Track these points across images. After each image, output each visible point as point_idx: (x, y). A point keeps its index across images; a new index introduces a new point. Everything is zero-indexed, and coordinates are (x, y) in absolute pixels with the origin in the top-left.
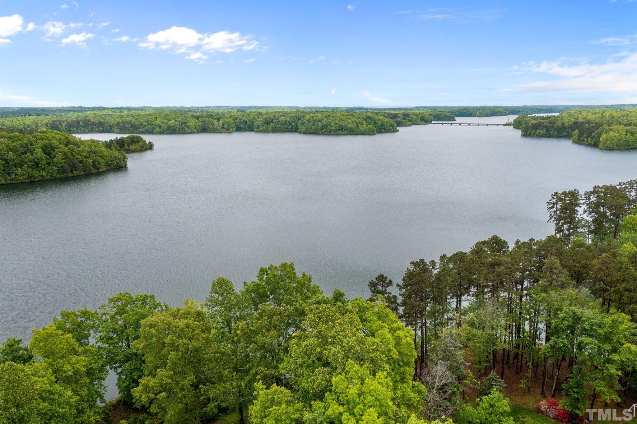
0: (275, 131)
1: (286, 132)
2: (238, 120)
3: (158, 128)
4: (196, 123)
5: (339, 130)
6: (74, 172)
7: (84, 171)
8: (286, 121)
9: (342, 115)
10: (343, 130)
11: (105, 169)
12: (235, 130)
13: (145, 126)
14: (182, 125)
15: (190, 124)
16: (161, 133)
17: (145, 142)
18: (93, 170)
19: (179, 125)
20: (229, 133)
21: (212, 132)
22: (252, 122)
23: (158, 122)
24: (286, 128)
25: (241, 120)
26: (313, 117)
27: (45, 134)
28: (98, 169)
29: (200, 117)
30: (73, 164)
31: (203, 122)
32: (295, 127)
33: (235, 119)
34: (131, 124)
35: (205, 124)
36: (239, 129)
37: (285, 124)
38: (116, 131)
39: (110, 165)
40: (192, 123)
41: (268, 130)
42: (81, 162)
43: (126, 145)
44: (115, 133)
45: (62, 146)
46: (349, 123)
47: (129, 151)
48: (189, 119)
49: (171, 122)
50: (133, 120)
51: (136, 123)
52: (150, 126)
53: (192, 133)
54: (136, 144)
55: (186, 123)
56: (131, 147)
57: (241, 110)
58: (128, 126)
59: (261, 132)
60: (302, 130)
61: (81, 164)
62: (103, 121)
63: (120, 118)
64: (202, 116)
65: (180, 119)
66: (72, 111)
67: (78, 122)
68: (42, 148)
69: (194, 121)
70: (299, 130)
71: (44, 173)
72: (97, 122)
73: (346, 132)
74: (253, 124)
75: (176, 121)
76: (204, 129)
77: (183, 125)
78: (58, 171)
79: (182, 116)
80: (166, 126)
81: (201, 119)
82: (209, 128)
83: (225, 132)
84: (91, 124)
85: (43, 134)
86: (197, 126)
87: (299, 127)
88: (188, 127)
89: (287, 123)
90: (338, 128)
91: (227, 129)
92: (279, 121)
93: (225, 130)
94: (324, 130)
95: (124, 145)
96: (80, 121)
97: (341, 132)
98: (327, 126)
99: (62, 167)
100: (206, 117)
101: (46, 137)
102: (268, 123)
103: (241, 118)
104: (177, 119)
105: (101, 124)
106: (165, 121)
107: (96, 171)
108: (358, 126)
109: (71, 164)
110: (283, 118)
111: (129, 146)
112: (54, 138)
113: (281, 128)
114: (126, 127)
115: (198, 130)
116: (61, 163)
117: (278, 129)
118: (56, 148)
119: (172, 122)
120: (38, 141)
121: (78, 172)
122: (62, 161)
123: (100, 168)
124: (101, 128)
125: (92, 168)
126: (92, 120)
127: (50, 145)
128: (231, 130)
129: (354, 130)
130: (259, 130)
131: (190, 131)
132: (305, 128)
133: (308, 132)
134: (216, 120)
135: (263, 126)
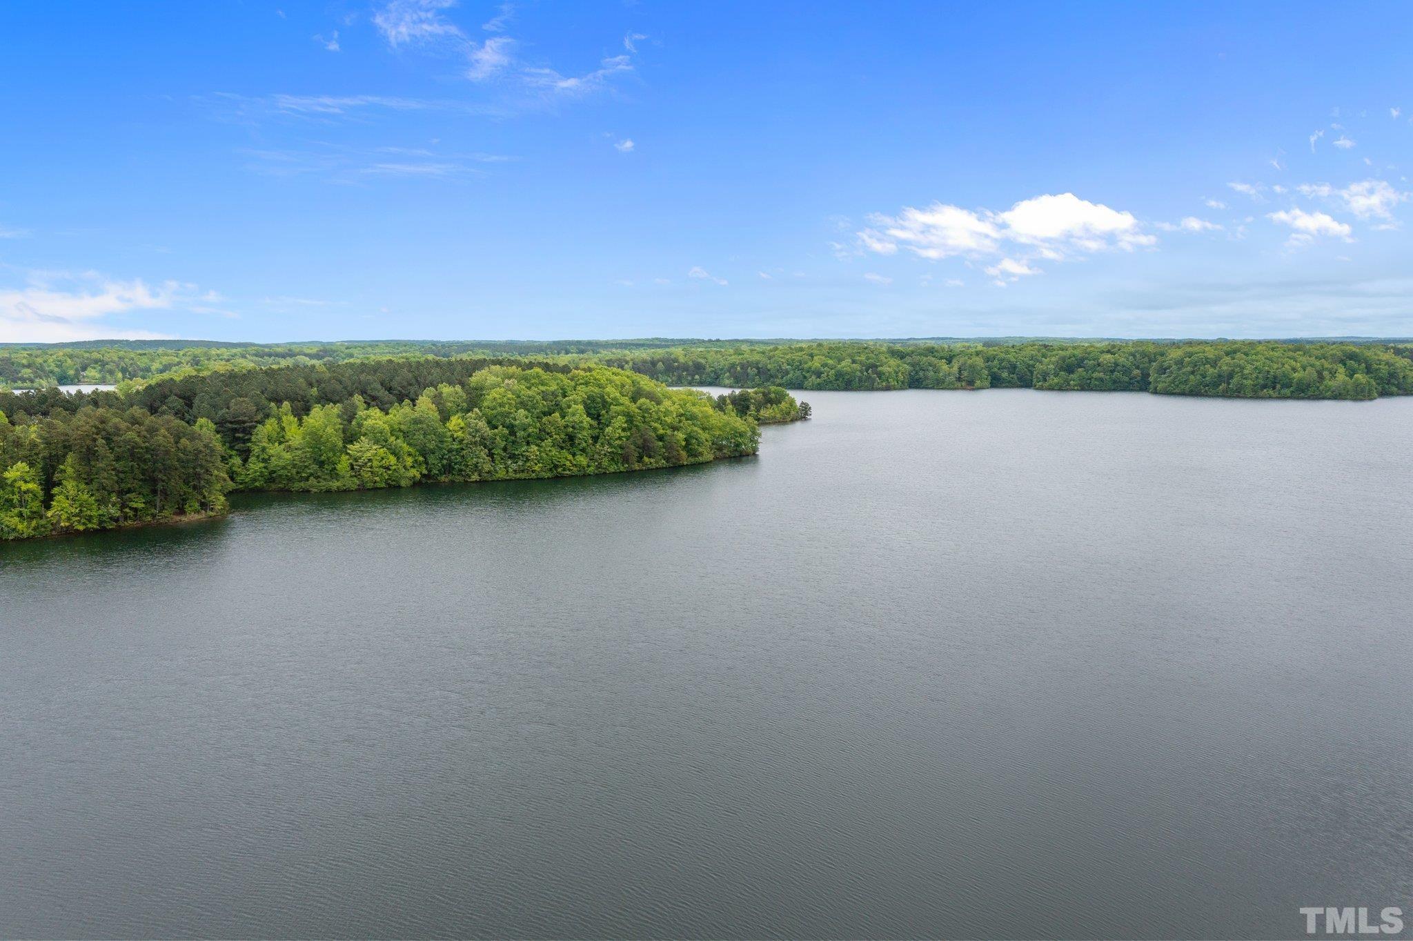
0: (1086, 386)
1: (1115, 390)
2: (996, 362)
3: (814, 377)
4: (898, 366)
5: (1264, 387)
6: (646, 459)
7: (667, 459)
8: (1116, 364)
9: (1273, 349)
10: (1278, 386)
11: (710, 457)
12: (987, 383)
13: (787, 373)
14: (867, 371)
15: (885, 369)
16: (819, 388)
17: (792, 405)
18: (685, 459)
19: (861, 371)
20: (973, 390)
21: (932, 388)
22: (1030, 368)
23: (816, 363)
24: (1115, 382)
25: (1002, 360)
26: (1190, 355)
28: (696, 456)
29: (908, 354)
30: (645, 440)
31: (913, 365)
32: (1139, 378)
33: (988, 360)
34: (758, 368)
35: (918, 368)
36: (996, 382)
37: (1112, 372)
38: (727, 382)
39: (720, 449)
40: (890, 366)
41: (1069, 384)
42: (661, 438)
43: (753, 406)
44: (725, 386)
46: (1294, 370)
48: (882, 357)
49: (843, 364)
50: (764, 360)
51: (769, 366)
52: (798, 373)
53: (888, 389)
54: (774, 406)
55: (876, 367)
56: (762, 412)
58: (752, 371)
59: (1051, 389)
60: (1160, 386)
61: (661, 443)
62: (703, 361)
63: (736, 356)
64: (913, 352)
65: (863, 358)
67: (654, 363)
68: (584, 403)
69: (893, 362)
70: (1151, 386)
71: (582, 460)
72: (691, 363)
73: (1287, 391)
74: (1032, 372)
75: (854, 362)
76: (916, 382)
77: (870, 371)
78: (613, 458)
79: (867, 351)
80: (833, 371)
81: (908, 359)
82: (926, 378)
83: (963, 388)
84: (678, 368)
86: (900, 374)
87: (1151, 379)
88: (880, 375)
89: (1119, 368)
90: (1261, 381)
91: (967, 381)
92: (1099, 365)
93: (963, 384)
94: (1222, 387)
95: (748, 408)
96: (659, 361)
97: (1271, 392)
98: (1231, 376)
99: (621, 447)
100: (920, 354)
102: (1070, 370)
103: (1003, 355)
104: (858, 358)
105: (699, 368)
106: (830, 362)
107: (692, 460)
108: (1321, 377)
109: (640, 442)
110: (1109, 356)
111: (758, 411)
113: (1101, 380)
114: (748, 375)
115: (903, 382)
116: (620, 438)
117: (1093, 382)
119: (846, 365)
121: (652, 460)
122: (623, 434)
123: (701, 454)
124: (697, 377)
125: (684, 453)
126: (682, 359)
128: (978, 383)
129: (1309, 386)
130: (1047, 384)
131: (884, 384)
132: (1168, 380)
133: (1176, 391)
134: (944, 361)
135: (1056, 375)
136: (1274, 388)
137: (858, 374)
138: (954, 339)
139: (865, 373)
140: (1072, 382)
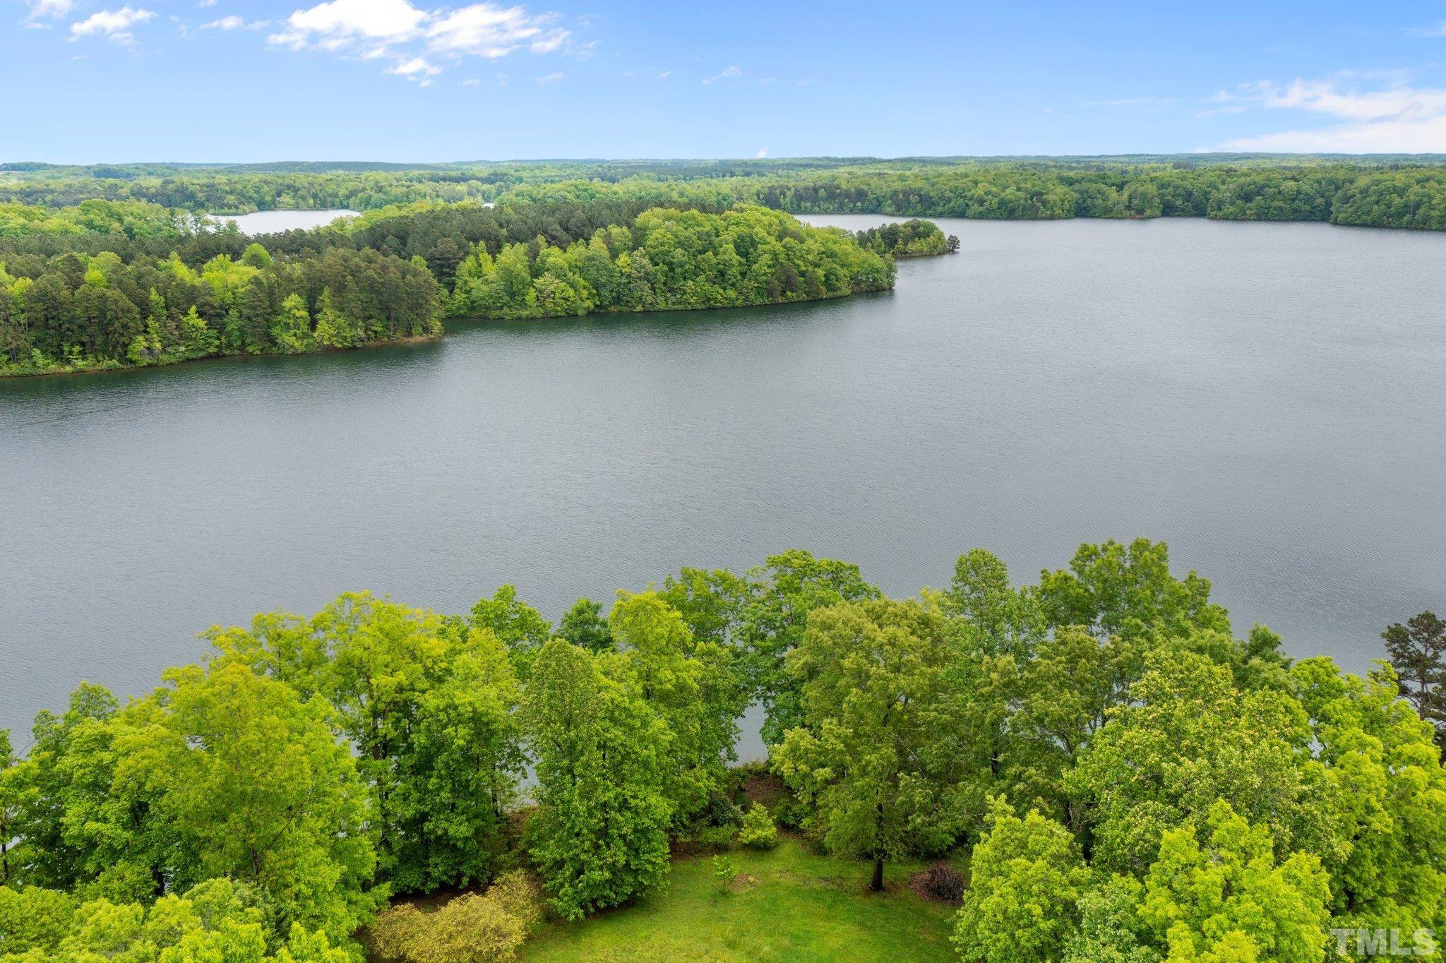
0: (1262, 216)
1: (1295, 220)
2: (1171, 189)
3: (976, 205)
4: (1065, 194)
6: (789, 293)
7: (808, 294)
8: (1299, 192)
11: (849, 292)
12: (1158, 212)
13: (949, 201)
14: (1031, 199)
15: (1051, 197)
16: (981, 217)
17: (941, 236)
18: (824, 293)
19: (1026, 200)
20: (1142, 219)
21: (1100, 217)
22: (1206, 195)
23: (979, 191)
24: (1295, 211)
25: (1178, 187)
27: (745, 214)
28: (834, 291)
29: (1077, 181)
30: (788, 276)
31: (1081, 193)
32: (1322, 208)
33: (1163, 186)
34: (920, 196)
35: (1085, 196)
36: (1168, 211)
37: (1293, 200)
38: (888, 209)
39: (858, 284)
40: (1057, 193)
41: (1245, 214)
42: (803, 274)
43: (900, 241)
44: (886, 214)
45: (771, 239)
47: (905, 256)
48: (1049, 185)
49: (1008, 191)
50: (927, 187)
51: (932, 194)
52: (961, 201)
53: (1052, 218)
54: (922, 239)
55: (1042, 194)
56: (909, 246)
57: (1185, 164)
58: (914, 199)
59: (1225, 218)
60: (1341, 216)
61: (802, 279)
62: (865, 188)
63: (899, 183)
64: (1083, 179)
65: (1029, 185)
66: (810, 166)
67: (816, 190)
68: (735, 242)
69: (1061, 190)
70: (1333, 216)
71: (732, 294)
72: (853, 190)
74: (1207, 199)
75: (1019, 189)
76: (1082, 211)
77: (1035, 199)
78: (759, 292)
79: (1034, 177)
80: (996, 200)
81: (1077, 187)
82: (1094, 206)
83: (1133, 218)
84: (840, 195)
85: (740, 215)
86: (1066, 203)
87: (1333, 209)
88: (1044, 203)
89: (1301, 196)
91: (1137, 211)
92: (1280, 193)
93: (1132, 213)
94: (1406, 218)
95: (896, 242)
96: (821, 187)
98: (1417, 206)
99: (767, 282)
100: (1090, 181)
101: (746, 220)
102: (1247, 198)
103: (1178, 182)
104: (1023, 185)
105: (861, 195)
106: (994, 189)
107: (831, 294)
109: (784, 278)
110: (1292, 183)
111: (906, 244)
112: (759, 221)
113: (1281, 209)
114: (909, 203)
115: (1069, 211)
116: (765, 274)
117: (1272, 211)
118: (759, 243)
119: (1010, 193)
120: (730, 228)
121: (794, 295)
122: (768, 271)
123: (840, 289)
124: (859, 204)
125: (823, 288)
126: (844, 187)
127: (751, 237)
128: (1148, 212)
130: (1221, 213)
131: (1048, 213)
132: (1350, 210)
133: (1358, 222)
134: (1114, 188)
135: (1232, 203)
137: (1022, 202)
139: (1029, 202)
140: (1248, 212)
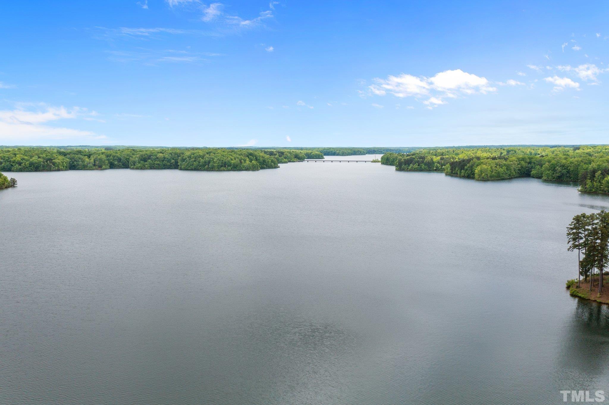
0: (152, 167)
1: (165, 169)
2: (111, 157)
3: (17, 165)
4: (63, 159)
5: (222, 166)
8: (164, 158)
9: (224, 151)
10: (227, 166)
12: (108, 167)
14: (47, 162)
15: (56, 161)
19: (43, 162)
20: (102, 170)
21: (81, 169)
22: (127, 159)
23: (18, 158)
24: (164, 165)
25: (114, 156)
26: (194, 154)
29: (68, 154)
31: (71, 159)
32: (174, 164)
33: (107, 156)
35: (73, 160)
36: (112, 166)
37: (163, 161)
40: (59, 159)
41: (145, 167)
46: (232, 159)
48: (54, 155)
52: (9, 164)
53: (59, 170)
59: (137, 169)
60: (183, 167)
64: (70, 153)
65: (44, 156)
69: (61, 157)
70: (179, 167)
73: (230, 168)
74: (128, 162)
75: (39, 157)
76: (73, 167)
79: (46, 152)
80: (28, 162)
81: (68, 156)
82: (78, 165)
83: (97, 169)
86: (64, 163)
87: (179, 164)
88: (54, 164)
90: (220, 164)
91: (98, 166)
92: (157, 158)
93: (97, 167)
94: (206, 166)
97: (224, 168)
98: (209, 162)
100: (74, 154)
102: (145, 160)
103: (114, 154)
104: (41, 156)
106: (26, 157)
108: (241, 162)
110: (161, 154)
113: (159, 164)
115: (66, 167)
117: (155, 165)
119: (35, 159)
128: (104, 167)
129: (237, 166)
130: (135, 167)
131: (56, 168)
132: (186, 164)
133: (189, 168)
134: (86, 157)
135: (139, 163)
136: (225, 167)
138: (91, 146)
140: (146, 166)
